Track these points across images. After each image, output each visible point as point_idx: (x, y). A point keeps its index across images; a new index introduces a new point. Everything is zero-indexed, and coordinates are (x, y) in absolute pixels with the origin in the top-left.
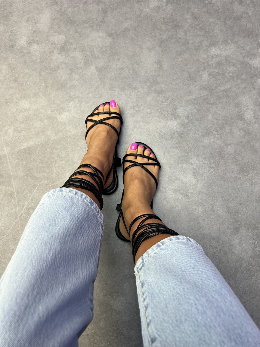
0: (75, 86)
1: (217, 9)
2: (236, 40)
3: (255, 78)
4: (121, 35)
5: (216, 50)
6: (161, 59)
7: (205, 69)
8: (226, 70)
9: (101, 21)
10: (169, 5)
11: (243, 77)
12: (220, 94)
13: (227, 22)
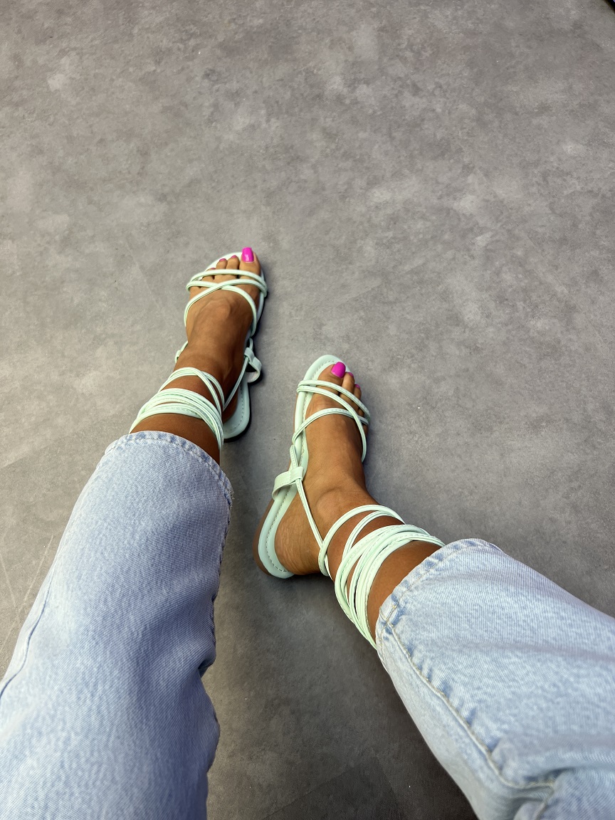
0: (104, 313)
1: (371, 111)
2: (419, 166)
3: (470, 236)
4: (184, 195)
5: (382, 194)
6: (273, 229)
7: (367, 235)
8: (408, 231)
9: (138, 173)
10: (273, 120)
11: (446, 237)
12: (406, 279)
13: (394, 134)
